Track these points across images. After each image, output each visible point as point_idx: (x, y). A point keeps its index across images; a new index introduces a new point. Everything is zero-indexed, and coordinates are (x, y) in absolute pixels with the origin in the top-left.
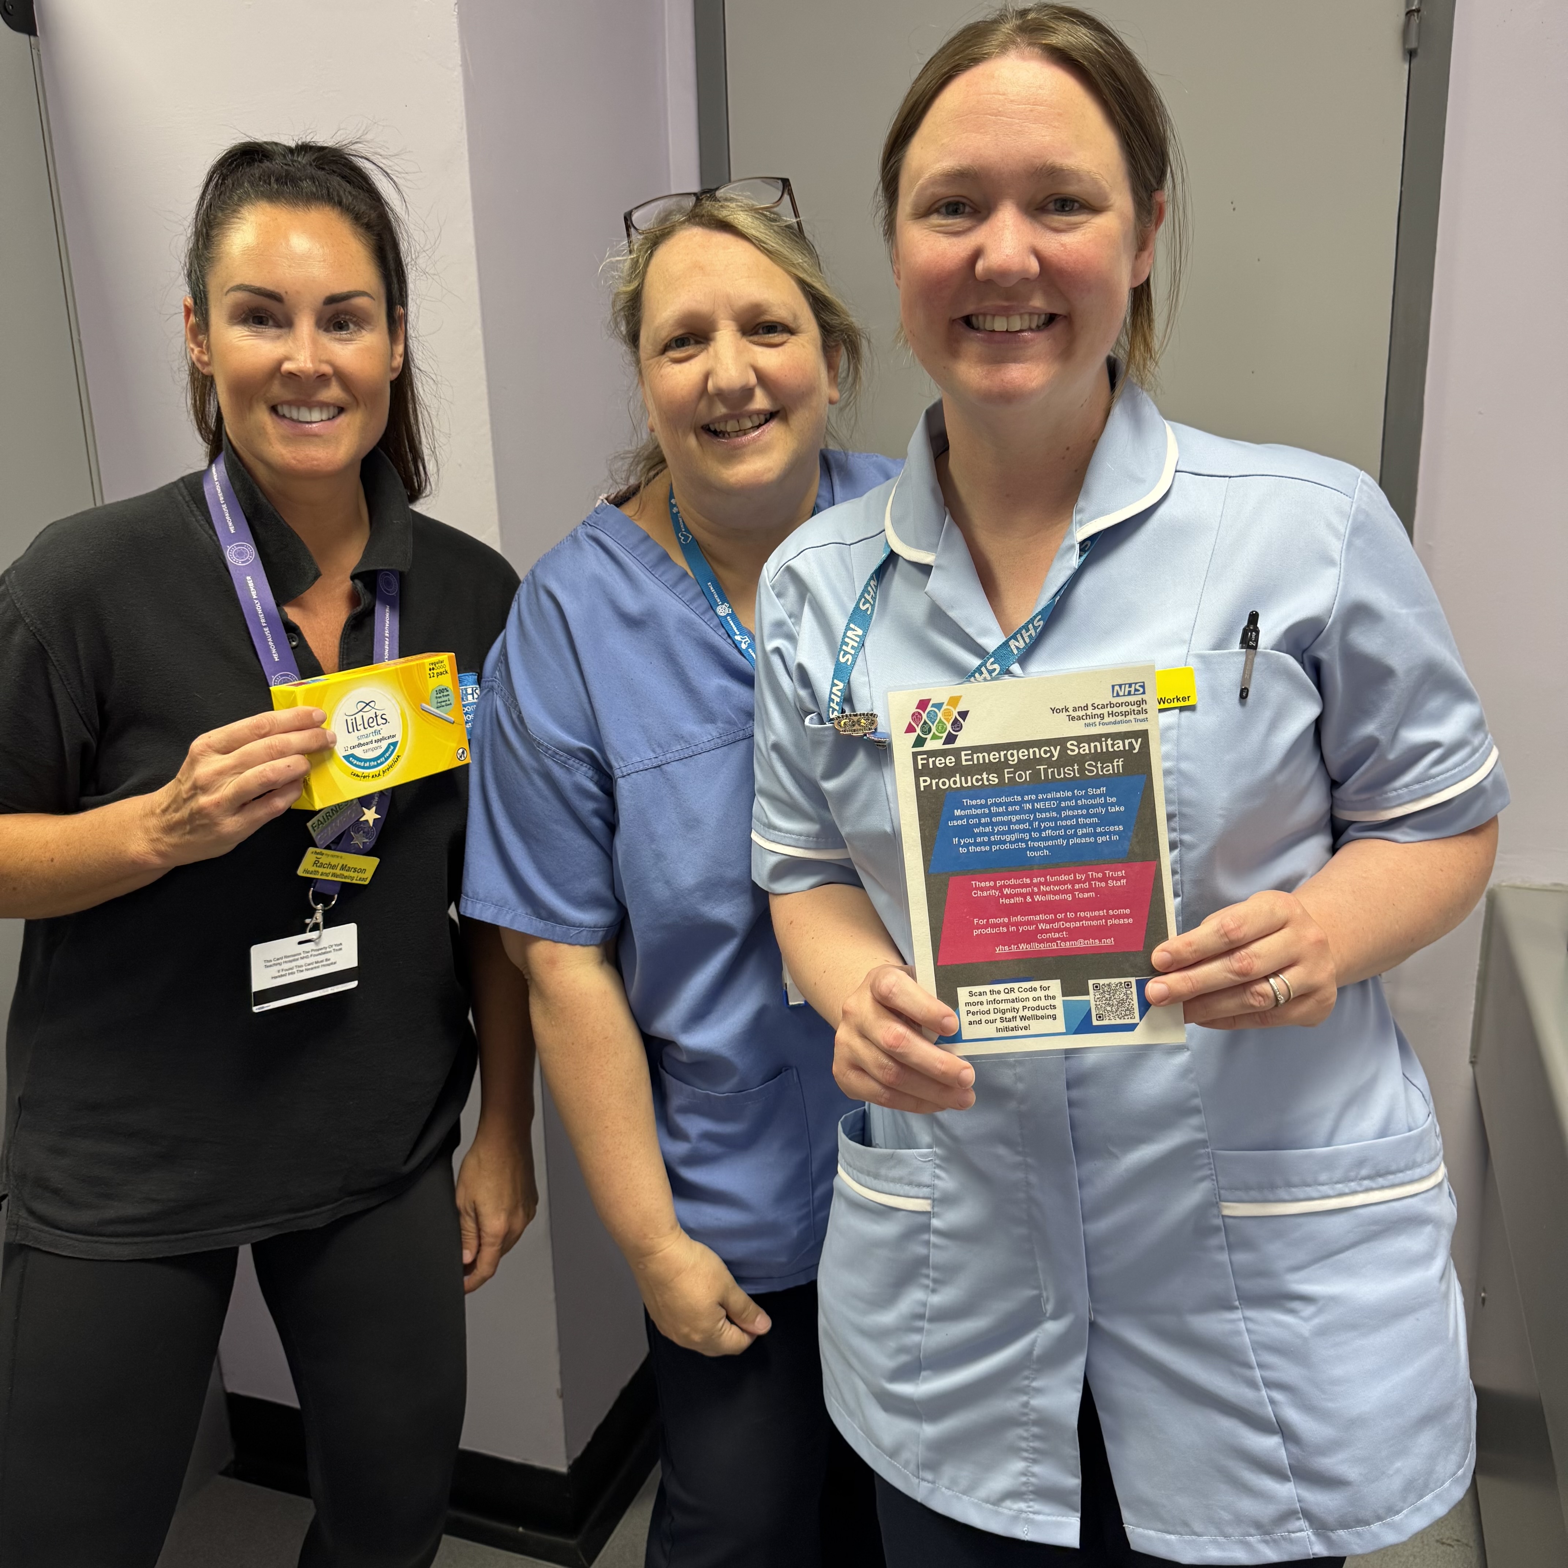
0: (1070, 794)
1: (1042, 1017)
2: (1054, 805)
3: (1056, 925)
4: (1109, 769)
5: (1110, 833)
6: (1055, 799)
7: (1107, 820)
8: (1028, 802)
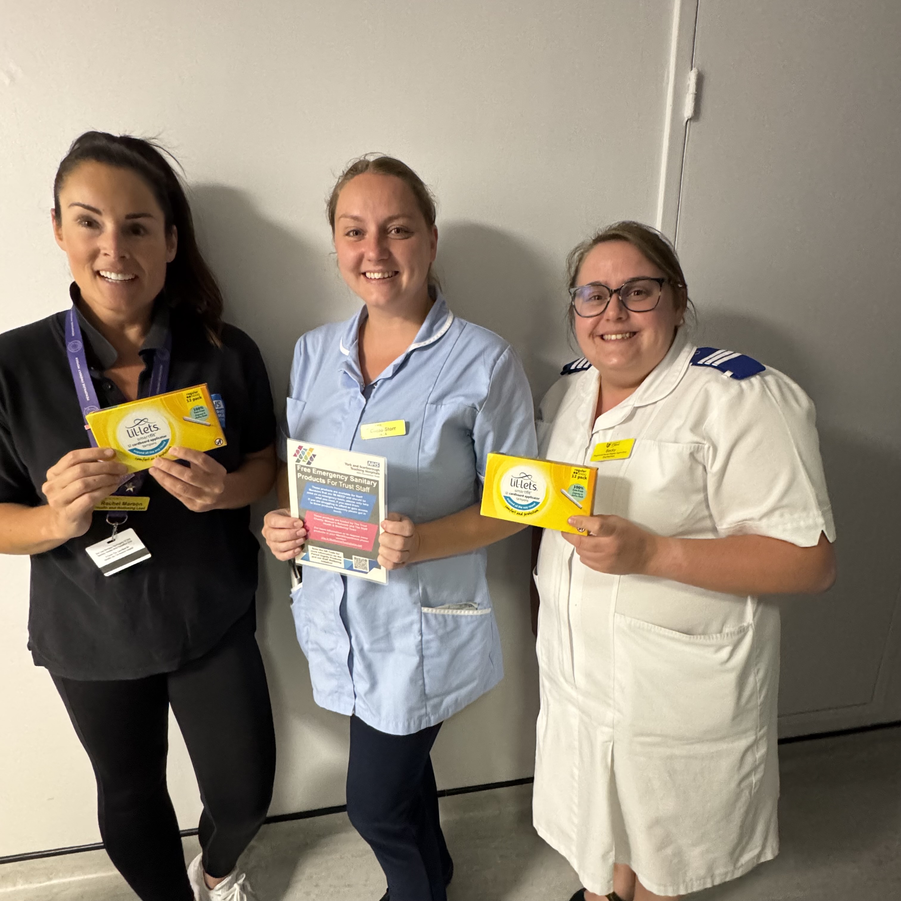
0: (349, 495)
1: (337, 562)
2: (344, 497)
3: (342, 536)
4: (364, 490)
5: (363, 512)
6: (345, 495)
7: (362, 507)
8: (335, 493)
